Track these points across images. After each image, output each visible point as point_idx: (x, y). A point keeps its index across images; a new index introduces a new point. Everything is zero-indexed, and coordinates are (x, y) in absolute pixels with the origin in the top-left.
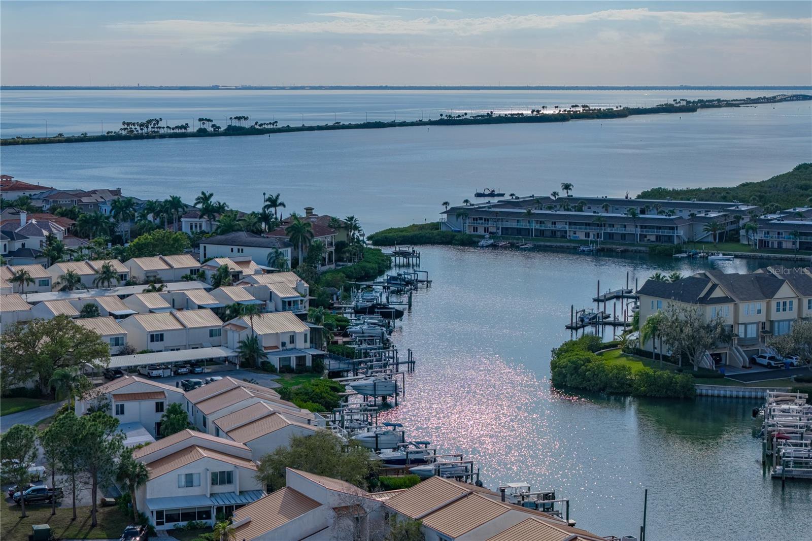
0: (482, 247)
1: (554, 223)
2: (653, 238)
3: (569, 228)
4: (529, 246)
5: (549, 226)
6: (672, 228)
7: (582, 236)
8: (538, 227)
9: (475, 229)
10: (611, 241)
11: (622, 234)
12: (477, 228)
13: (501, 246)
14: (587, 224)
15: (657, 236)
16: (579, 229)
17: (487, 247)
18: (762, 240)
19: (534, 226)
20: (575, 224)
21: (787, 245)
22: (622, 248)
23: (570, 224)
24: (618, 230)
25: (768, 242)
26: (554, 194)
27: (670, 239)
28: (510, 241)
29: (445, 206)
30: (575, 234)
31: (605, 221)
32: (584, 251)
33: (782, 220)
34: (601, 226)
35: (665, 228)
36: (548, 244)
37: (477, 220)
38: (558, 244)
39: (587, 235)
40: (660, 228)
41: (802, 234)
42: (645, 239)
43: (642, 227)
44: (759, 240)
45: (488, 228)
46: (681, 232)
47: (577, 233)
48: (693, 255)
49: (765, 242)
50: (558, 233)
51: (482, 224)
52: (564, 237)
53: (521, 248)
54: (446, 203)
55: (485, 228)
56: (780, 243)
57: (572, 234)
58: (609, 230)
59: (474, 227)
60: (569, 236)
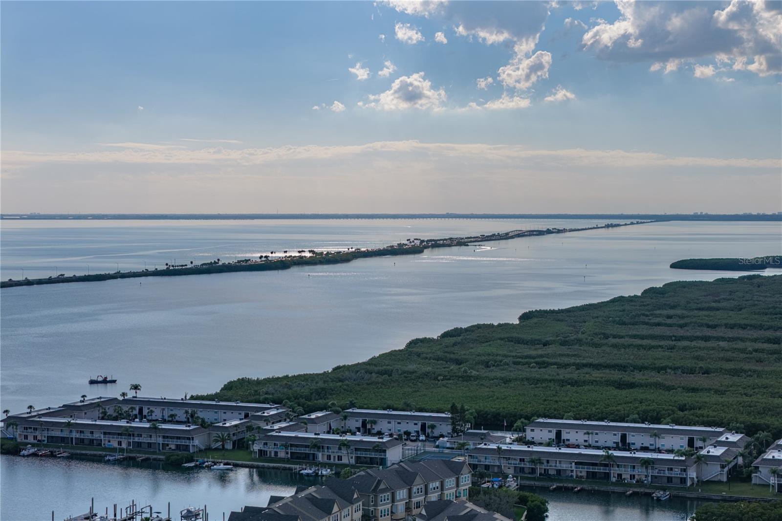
0: (24, 456)
1: (92, 433)
2: (173, 447)
3: (104, 437)
4: (65, 454)
5: (87, 436)
6: (189, 439)
7: (116, 445)
8: (78, 436)
9: (26, 437)
10: (139, 449)
11: (148, 443)
12: (27, 436)
13: (41, 455)
14: (119, 434)
15: (177, 446)
16: (112, 438)
17: (28, 456)
18: (261, 450)
19: (75, 435)
20: (109, 433)
21: (282, 454)
22: (144, 456)
23: (105, 433)
24: (144, 439)
25: (267, 451)
26: (124, 394)
27: (187, 448)
28: (51, 449)
29: (5, 414)
30: (109, 442)
31: (134, 432)
32: (109, 460)
33: (280, 432)
34: (131, 436)
35: (184, 438)
36: (84, 452)
37: (27, 429)
38: (92, 452)
39: (120, 443)
40: (178, 438)
41: (292, 445)
42: (167, 447)
43: (164, 437)
44: (259, 450)
45: (36, 436)
46: (196, 442)
47: (111, 441)
48: (200, 464)
49: (264, 451)
50: (95, 442)
51: (32, 432)
52: (100, 445)
53: (60, 457)
54: (6, 412)
55: (34, 436)
56: (276, 453)
57: (107, 442)
58: (136, 439)
59: (25, 435)
60: (104, 444)
